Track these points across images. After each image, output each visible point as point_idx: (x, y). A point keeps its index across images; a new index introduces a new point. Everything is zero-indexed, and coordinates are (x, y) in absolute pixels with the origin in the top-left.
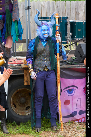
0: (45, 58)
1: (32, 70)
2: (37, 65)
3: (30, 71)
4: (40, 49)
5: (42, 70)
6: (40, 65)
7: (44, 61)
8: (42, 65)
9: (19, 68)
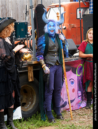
0: (56, 53)
1: (45, 65)
2: (49, 60)
3: (43, 66)
4: (51, 45)
5: (53, 64)
6: (52, 60)
7: (54, 56)
8: (54, 60)
9: (26, 65)
